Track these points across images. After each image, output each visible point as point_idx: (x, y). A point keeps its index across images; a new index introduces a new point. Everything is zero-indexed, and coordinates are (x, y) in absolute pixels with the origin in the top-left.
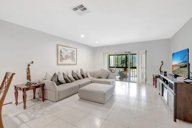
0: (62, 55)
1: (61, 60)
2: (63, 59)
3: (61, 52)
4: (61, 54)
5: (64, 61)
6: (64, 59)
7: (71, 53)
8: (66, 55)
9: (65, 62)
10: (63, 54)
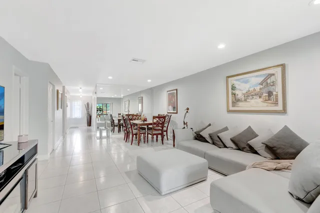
0: (235, 94)
1: (234, 104)
2: (239, 100)
3: (233, 88)
4: (234, 91)
5: (240, 104)
6: (242, 101)
7: (261, 84)
8: (244, 92)
9: (242, 106)
10: (237, 92)
